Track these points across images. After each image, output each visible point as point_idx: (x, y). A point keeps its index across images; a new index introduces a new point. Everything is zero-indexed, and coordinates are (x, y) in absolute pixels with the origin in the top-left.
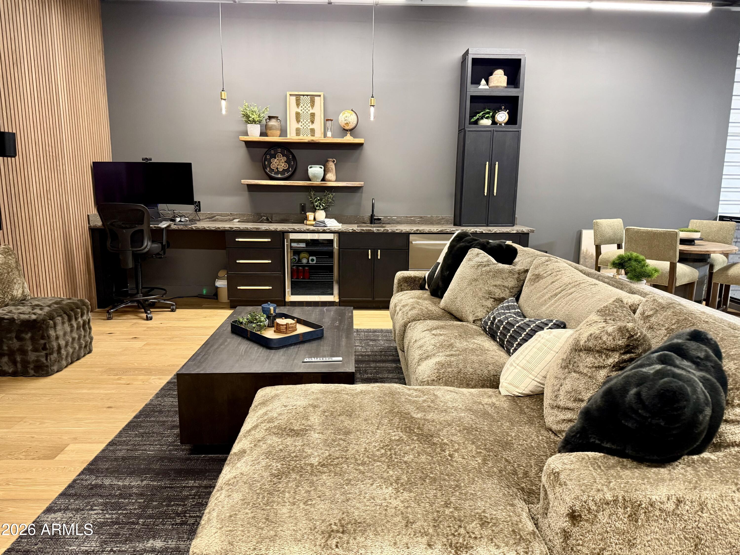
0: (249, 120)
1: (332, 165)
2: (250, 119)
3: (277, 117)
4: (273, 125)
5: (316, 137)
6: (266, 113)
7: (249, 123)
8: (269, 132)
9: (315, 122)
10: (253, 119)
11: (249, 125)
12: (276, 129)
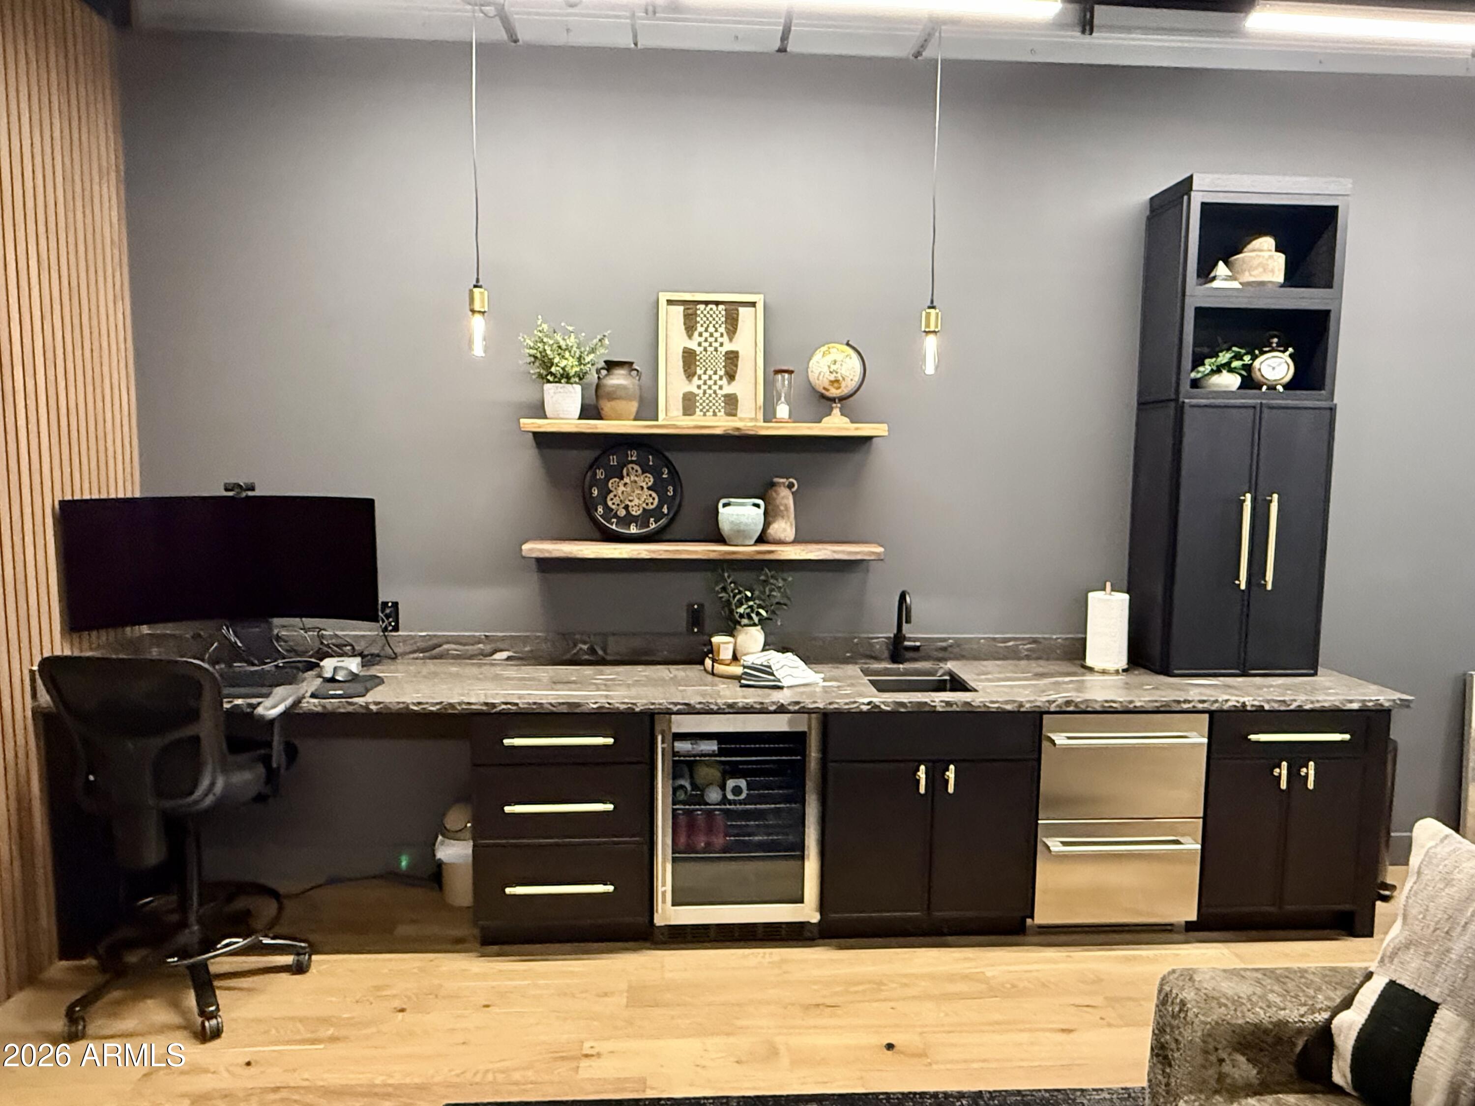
0: (552, 374)
1: (785, 497)
2: (553, 369)
3: (631, 364)
4: (618, 387)
5: (741, 419)
6: (601, 351)
7: (549, 381)
8: (607, 406)
9: (737, 377)
10: (563, 369)
11: (547, 386)
12: (628, 398)
